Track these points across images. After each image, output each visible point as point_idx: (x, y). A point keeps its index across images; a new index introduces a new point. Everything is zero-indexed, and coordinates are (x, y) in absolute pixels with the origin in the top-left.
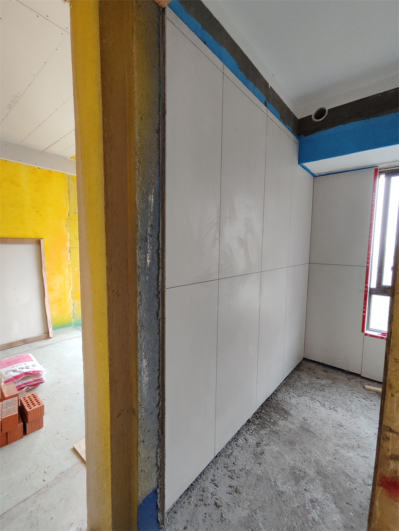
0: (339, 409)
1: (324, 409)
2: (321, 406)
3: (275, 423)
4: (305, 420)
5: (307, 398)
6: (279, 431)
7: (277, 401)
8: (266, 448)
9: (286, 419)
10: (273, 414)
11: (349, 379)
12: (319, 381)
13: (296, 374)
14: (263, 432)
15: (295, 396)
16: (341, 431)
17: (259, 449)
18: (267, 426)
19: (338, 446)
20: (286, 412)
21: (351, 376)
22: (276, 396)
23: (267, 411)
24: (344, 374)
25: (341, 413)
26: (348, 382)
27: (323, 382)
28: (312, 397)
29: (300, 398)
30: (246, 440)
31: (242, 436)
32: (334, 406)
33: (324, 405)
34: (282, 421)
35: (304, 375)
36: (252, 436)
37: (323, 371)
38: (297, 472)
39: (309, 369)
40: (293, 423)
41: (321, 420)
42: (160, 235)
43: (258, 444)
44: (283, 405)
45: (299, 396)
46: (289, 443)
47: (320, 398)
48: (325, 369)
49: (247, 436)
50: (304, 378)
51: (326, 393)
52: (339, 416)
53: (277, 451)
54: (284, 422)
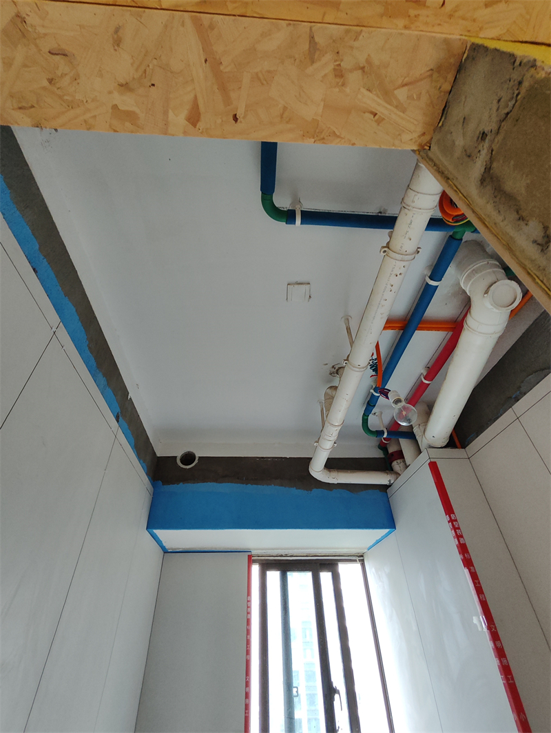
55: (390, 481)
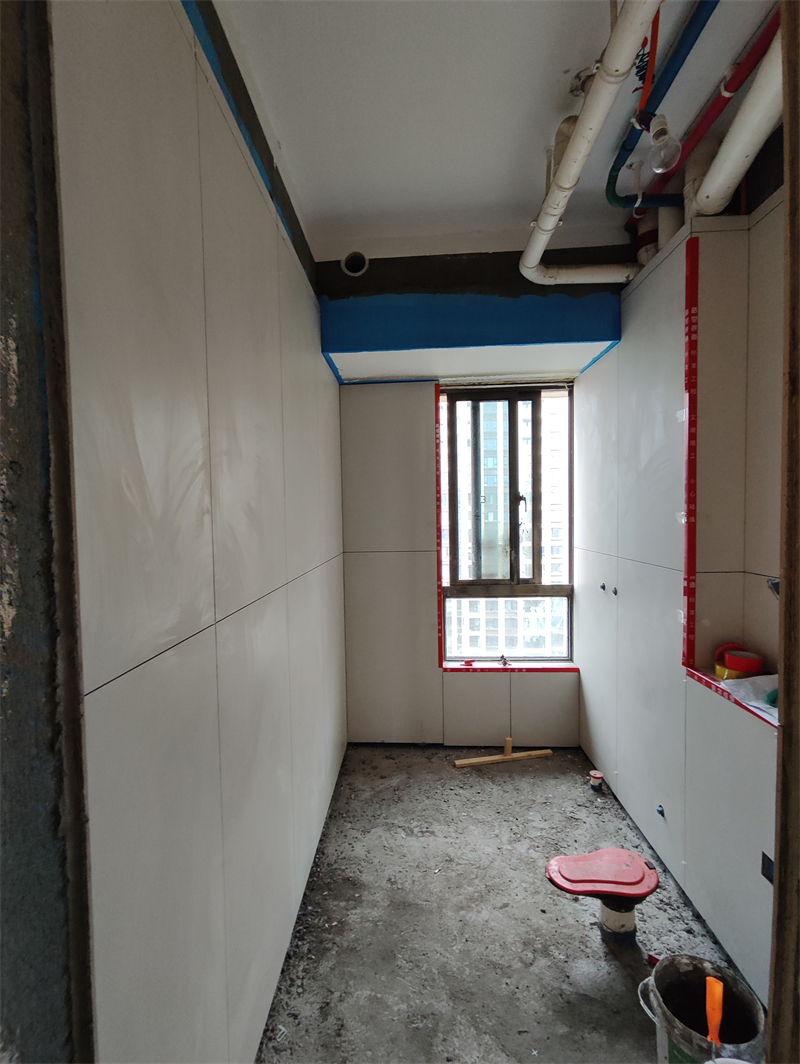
0: (436, 827)
1: (414, 838)
2: (407, 835)
3: (342, 927)
4: (392, 883)
5: (379, 831)
6: (357, 940)
7: (328, 865)
8: (342, 1007)
9: (359, 901)
10: (332, 904)
11: (429, 758)
12: (387, 783)
13: (344, 783)
14: (324, 967)
15: (359, 836)
16: (454, 874)
17: (331, 1019)
18: (330, 945)
19: (462, 908)
20: (355, 884)
21: (429, 752)
22: (323, 853)
23: (318, 904)
24: (419, 753)
25: (441, 835)
26: (430, 765)
27: (395, 782)
28: (387, 824)
29: (368, 835)
30: (295, 1016)
31: (281, 1011)
32: (426, 825)
33: (412, 831)
34: (354, 912)
35: (359, 782)
36: (306, 995)
37: (387, 758)
38: (421, 1025)
39: (364, 763)
40: (374, 905)
41: (418, 866)
42: (52, 502)
43: (325, 1010)
44: (343, 871)
45: (365, 832)
46: (383, 959)
47: (399, 820)
48: (387, 754)
49: (292, 1003)
50: (360, 786)
51: (406, 805)
52: (440, 842)
53: (369, 999)
54: (358, 911)
55: (628, 277)
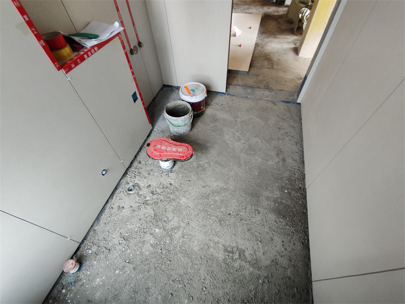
1: (240, 247)
4: (257, 210)
9: (275, 201)
19: (225, 189)
34: (277, 196)
41: (241, 220)
53: (268, 161)
54: (275, 196)
